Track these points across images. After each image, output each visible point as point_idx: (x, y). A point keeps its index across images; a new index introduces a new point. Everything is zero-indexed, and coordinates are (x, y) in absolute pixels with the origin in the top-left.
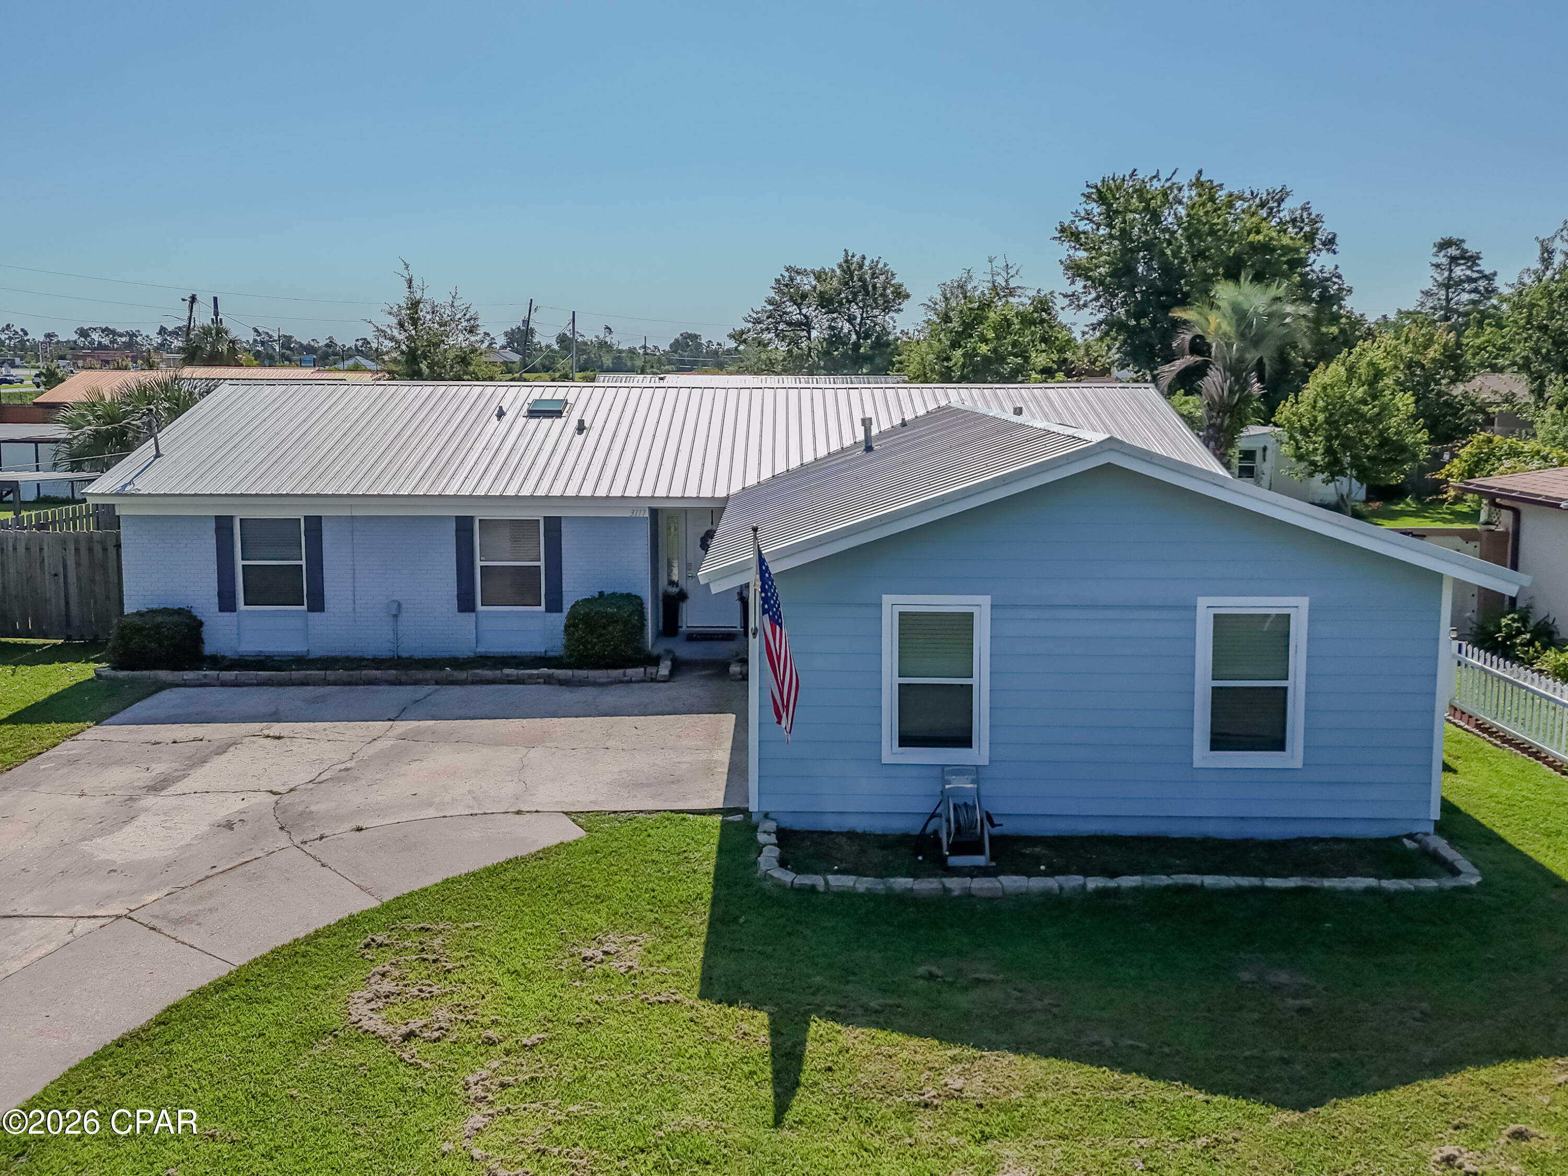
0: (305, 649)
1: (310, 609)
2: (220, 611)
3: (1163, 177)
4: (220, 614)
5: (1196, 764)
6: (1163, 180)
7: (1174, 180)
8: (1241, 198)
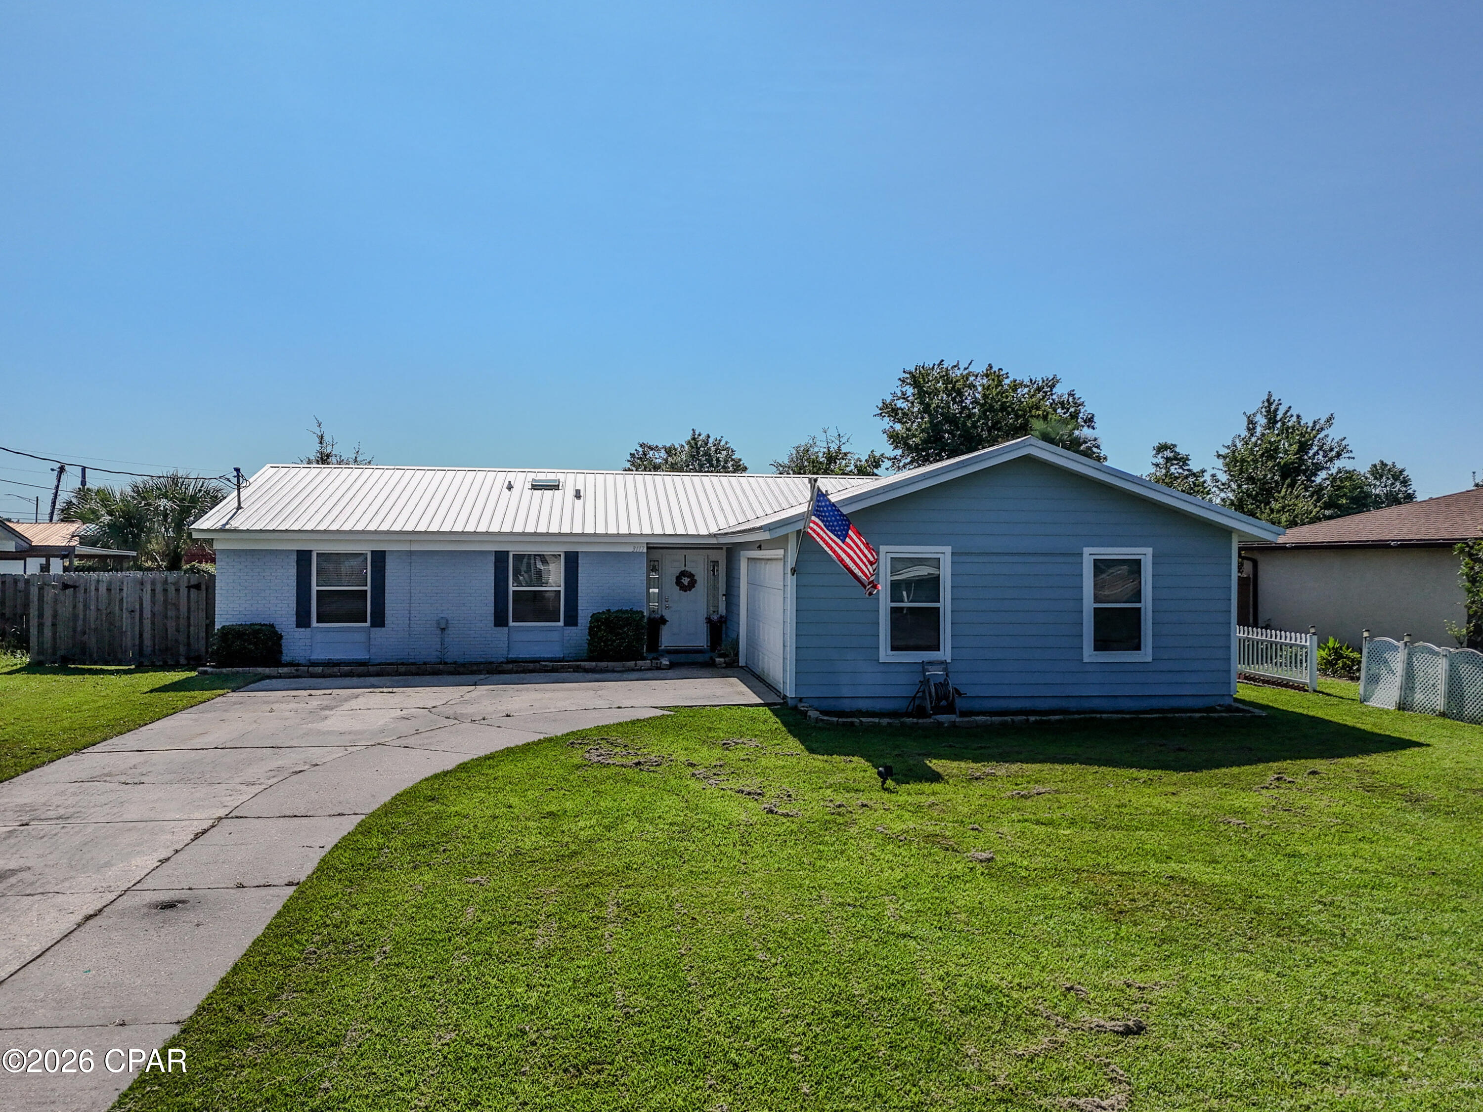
0: (368, 657)
1: (373, 625)
2: (297, 627)
3: (962, 367)
4: (297, 629)
5: (1086, 660)
6: (962, 369)
7: (970, 369)
8: (1021, 384)
